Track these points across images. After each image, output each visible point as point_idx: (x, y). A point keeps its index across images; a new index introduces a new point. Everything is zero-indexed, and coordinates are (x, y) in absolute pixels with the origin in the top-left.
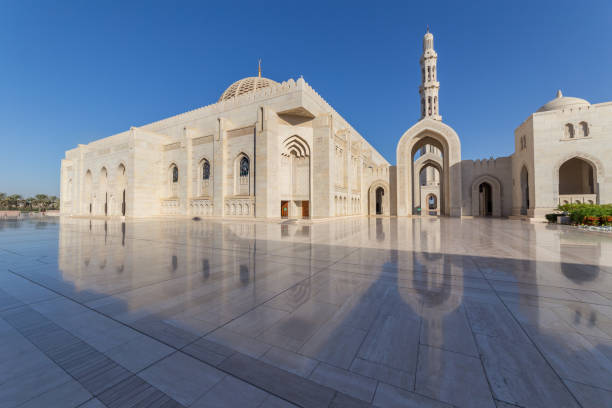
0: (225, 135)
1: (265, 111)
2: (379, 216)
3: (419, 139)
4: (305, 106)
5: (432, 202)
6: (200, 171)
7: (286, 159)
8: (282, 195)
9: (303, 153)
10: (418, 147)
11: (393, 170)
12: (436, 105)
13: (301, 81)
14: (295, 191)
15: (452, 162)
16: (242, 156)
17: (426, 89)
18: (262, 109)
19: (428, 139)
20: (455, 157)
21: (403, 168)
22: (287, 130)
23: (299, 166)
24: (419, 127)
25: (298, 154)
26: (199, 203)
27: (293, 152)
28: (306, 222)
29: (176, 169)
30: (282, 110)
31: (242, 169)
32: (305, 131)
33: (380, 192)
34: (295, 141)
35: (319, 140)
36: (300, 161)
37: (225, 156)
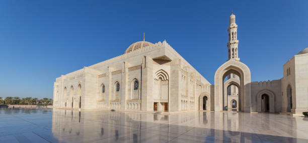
0: (127, 70)
1: (147, 58)
2: (204, 111)
3: (226, 71)
4: (167, 55)
5: (234, 104)
6: (115, 87)
7: (156, 82)
8: (155, 100)
9: (165, 79)
10: (226, 75)
11: (212, 87)
12: (237, 52)
13: (165, 42)
14: (161, 98)
15: (245, 83)
16: (135, 80)
17: (231, 44)
18: (145, 57)
19: (232, 71)
20: (248, 80)
21: (218, 86)
22: (157, 67)
23: (163, 85)
24: (227, 65)
25: (163, 79)
26: (114, 103)
27: (160, 78)
28: (166, 113)
29: (104, 87)
30: (155, 57)
31: (135, 87)
32: (166, 67)
33: (205, 98)
34: (161, 72)
35: (173, 72)
36: (164, 83)
37: (127, 80)
